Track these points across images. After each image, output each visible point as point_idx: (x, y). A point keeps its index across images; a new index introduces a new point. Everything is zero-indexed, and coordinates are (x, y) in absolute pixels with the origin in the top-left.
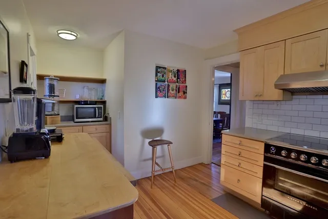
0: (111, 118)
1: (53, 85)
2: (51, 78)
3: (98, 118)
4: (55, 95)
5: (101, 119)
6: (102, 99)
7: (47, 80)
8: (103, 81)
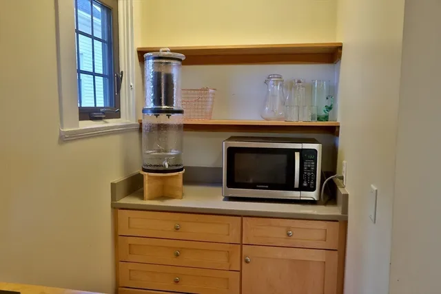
0: (346, 196)
1: (169, 78)
2: (162, 54)
3: (301, 188)
4: (175, 107)
5: (312, 195)
6: (326, 118)
7: (151, 61)
8: (331, 55)
